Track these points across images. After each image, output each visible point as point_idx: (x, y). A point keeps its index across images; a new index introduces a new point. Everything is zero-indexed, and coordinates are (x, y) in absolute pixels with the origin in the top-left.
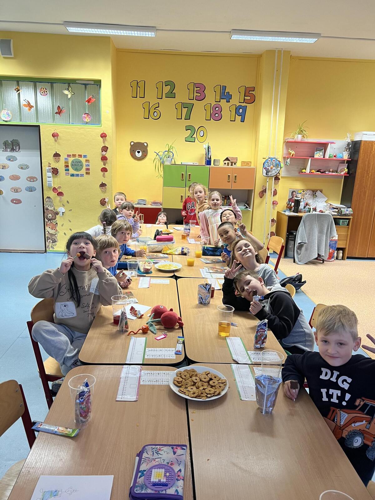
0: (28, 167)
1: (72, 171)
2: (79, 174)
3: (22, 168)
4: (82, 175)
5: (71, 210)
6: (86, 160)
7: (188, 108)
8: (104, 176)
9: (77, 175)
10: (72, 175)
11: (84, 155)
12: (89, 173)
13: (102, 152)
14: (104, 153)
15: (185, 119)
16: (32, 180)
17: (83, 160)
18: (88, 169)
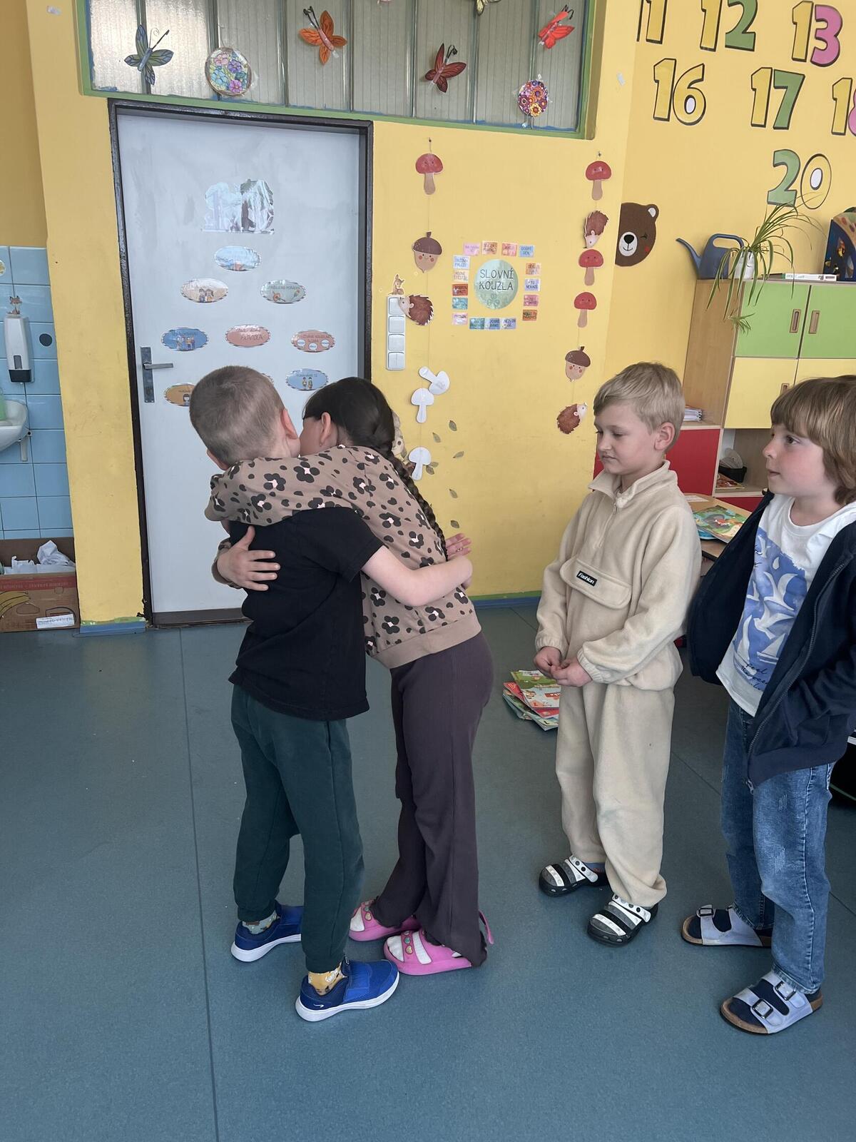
0: (301, 292)
1: (478, 307)
2: (498, 321)
3: (277, 299)
4: (511, 323)
5: (460, 455)
6: (531, 266)
7: (786, 88)
8: (582, 322)
9: (495, 324)
10: (476, 325)
11: (523, 248)
12: (536, 314)
13: (589, 234)
14: (592, 238)
15: (775, 128)
16: (314, 346)
17: (519, 264)
18: (532, 300)
